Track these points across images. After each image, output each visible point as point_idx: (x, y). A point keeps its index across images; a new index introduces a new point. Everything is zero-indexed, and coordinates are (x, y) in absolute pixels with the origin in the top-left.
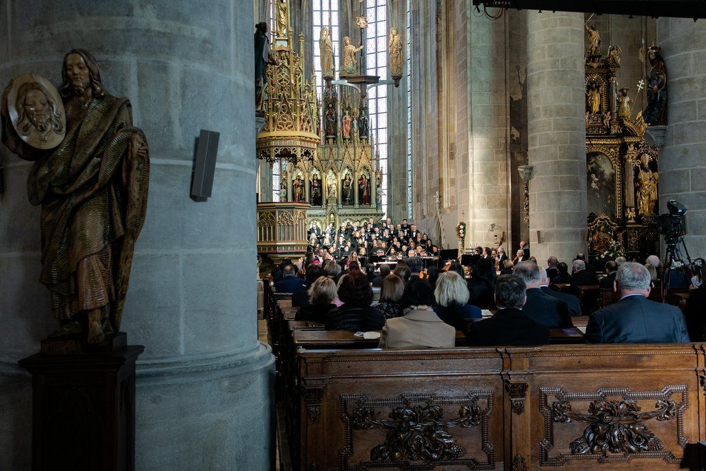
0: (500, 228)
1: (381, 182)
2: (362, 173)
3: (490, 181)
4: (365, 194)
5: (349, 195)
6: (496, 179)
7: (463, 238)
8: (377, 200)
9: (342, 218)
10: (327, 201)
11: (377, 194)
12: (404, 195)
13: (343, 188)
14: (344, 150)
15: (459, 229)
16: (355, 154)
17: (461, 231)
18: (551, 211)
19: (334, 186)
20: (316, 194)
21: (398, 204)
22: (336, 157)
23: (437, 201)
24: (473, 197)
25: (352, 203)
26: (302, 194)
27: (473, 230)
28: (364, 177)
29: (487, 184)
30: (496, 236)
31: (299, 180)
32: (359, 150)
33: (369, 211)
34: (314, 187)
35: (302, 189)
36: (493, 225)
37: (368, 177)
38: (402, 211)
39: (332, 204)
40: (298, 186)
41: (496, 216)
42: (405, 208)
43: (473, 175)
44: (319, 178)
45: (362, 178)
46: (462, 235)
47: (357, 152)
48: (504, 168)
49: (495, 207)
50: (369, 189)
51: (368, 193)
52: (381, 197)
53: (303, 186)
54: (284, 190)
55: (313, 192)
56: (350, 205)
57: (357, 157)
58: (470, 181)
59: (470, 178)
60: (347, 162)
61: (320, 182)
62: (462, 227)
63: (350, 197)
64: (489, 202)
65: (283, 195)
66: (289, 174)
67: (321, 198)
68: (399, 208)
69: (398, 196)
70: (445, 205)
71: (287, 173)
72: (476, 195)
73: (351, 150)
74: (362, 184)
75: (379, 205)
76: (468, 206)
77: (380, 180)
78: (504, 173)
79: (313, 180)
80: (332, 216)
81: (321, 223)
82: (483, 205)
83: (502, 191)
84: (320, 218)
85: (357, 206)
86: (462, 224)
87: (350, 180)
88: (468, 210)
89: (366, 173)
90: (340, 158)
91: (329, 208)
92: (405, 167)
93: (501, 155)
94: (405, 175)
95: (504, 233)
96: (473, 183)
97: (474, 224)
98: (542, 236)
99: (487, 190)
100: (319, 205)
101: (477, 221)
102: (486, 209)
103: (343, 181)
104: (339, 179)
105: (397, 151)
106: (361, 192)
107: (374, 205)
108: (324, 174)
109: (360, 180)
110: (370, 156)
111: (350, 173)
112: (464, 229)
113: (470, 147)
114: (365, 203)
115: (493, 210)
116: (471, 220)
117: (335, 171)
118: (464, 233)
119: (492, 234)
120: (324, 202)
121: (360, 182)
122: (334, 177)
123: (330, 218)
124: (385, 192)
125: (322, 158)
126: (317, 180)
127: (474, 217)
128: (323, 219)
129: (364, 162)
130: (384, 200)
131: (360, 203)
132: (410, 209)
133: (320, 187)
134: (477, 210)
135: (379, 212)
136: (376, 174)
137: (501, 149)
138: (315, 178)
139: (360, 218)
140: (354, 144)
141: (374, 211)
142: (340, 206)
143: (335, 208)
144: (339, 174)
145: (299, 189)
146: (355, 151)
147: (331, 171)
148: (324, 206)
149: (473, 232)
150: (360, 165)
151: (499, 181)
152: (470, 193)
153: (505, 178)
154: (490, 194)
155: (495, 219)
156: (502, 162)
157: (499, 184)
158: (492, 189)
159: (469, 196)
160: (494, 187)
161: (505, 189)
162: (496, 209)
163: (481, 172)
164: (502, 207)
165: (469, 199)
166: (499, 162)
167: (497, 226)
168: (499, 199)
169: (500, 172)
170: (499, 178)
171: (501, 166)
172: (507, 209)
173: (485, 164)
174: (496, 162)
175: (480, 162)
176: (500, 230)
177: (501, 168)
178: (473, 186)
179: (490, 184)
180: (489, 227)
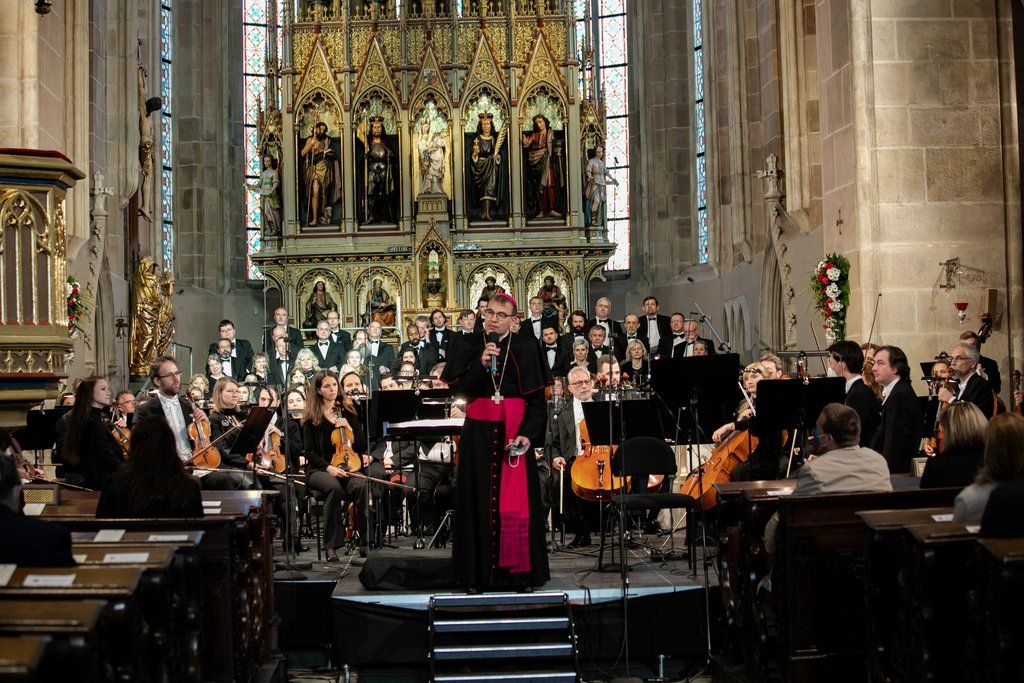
0: (978, 275)
1: (600, 141)
2: (532, 112)
3: (935, 91)
4: (547, 178)
5: (492, 184)
6: (959, 84)
7: (840, 316)
8: (586, 201)
9: (467, 265)
10: (415, 207)
11: (586, 182)
12: (684, 185)
13: (469, 163)
14: (471, 35)
15: (822, 282)
16: (509, 46)
17: (832, 291)
19: (437, 155)
20: (379, 185)
21: (663, 215)
22: (445, 58)
23: (772, 190)
24: (873, 154)
25: (501, 211)
26: (332, 185)
27: (877, 283)
28: (542, 125)
29: (926, 105)
30: (962, 306)
31: (321, 137)
32: (523, 34)
33: (559, 239)
34: (373, 159)
35: (331, 168)
36: (951, 265)
37: (558, 125)
38: (677, 238)
39: (432, 216)
40: (319, 158)
41: (961, 230)
42: (686, 229)
43: (870, 70)
44: (391, 130)
45: (536, 128)
46: (836, 306)
47: (516, 41)
48: (986, 40)
49: (960, 193)
50: (559, 162)
51: (556, 178)
52: (602, 189)
53: (334, 158)
54: (272, 173)
55: (369, 178)
56: (495, 218)
57: (518, 57)
58: (860, 93)
59: (860, 81)
60: (483, 73)
61: (392, 142)
62: (833, 274)
63: (496, 192)
64: (935, 176)
65: (268, 190)
66: (287, 119)
67: (396, 195)
68: (668, 226)
69: (664, 190)
70: (793, 202)
71: (280, 116)
72: (884, 148)
73: (497, 35)
74: (534, 147)
75: (595, 217)
76: (853, 191)
77: (596, 134)
78: (989, 62)
79: (370, 137)
80: (434, 257)
81: (397, 281)
82: (912, 186)
83: (984, 130)
84: (392, 266)
85: (517, 221)
86: (836, 262)
87: (494, 134)
88: (854, 207)
89: (549, 111)
90: (460, 60)
91: (422, 231)
92: (684, 88)
94: (684, 116)
95: (993, 294)
96: (871, 100)
97: (878, 260)
99: (924, 129)
100: (389, 221)
101: (887, 247)
102: (923, 203)
103: (469, 138)
104: (457, 130)
105: (656, 36)
106: (531, 172)
107: (577, 218)
108: (405, 117)
109: (528, 134)
110: (560, 52)
111: (494, 111)
112: (843, 281)
114: (547, 214)
115: (951, 204)
116: (866, 246)
117: (442, 104)
118: (843, 297)
119: (950, 297)
120: (407, 211)
121: (528, 141)
122: (437, 124)
123: (425, 261)
124: (622, 176)
125: (397, 60)
126: (383, 135)
127: (878, 235)
128: (399, 267)
129: (540, 71)
130: (617, 200)
131: (530, 212)
132: (703, 230)
133: (394, 160)
134: (886, 207)
135: (597, 240)
136: (582, 114)
138: (377, 129)
139: (529, 262)
140: (507, 15)
141: (579, 240)
142: (461, 223)
143: (444, 229)
144: (455, 114)
145: (320, 171)
146: (509, 36)
147: (431, 105)
148: (405, 226)
150: (529, 82)
151: (973, 92)
152: (859, 141)
153: (993, 82)
154: (938, 143)
155: (961, 242)
156: (981, 19)
157: (973, 105)
158: (944, 122)
159: (858, 149)
160: (954, 114)
161: (997, 122)
162: (963, 203)
163: (901, 56)
164: (985, 192)
165: (856, 162)
166: (970, 21)
167: (969, 269)
168: (974, 163)
169: (972, 59)
170: (972, 81)
171: (975, 34)
172: (1005, 200)
173: (913, 26)
174: (958, 19)
175: (895, 20)
176: (981, 284)
177: (975, 41)
178: (872, 112)
179: (936, 105)
180: (938, 272)
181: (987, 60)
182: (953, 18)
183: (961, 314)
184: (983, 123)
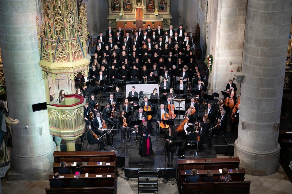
0: (236, 63)
3: (232, 30)
6: (237, 29)
7: (211, 66)
17: (210, 62)
18: (253, 111)
24: (219, 42)
29: (230, 33)
30: (232, 71)
36: (231, 61)
41: (234, 55)
43: (220, 27)
46: (210, 64)
48: (243, 21)
49: (234, 49)
58: (217, 31)
62: (210, 59)
64: (230, 46)
72: (221, 41)
82: (225, 48)
86: (211, 56)
93: (242, 12)
96: (219, 32)
98: (245, 124)
99: (229, 38)
101: (220, 58)
102: (227, 51)
113: (219, 6)
115: (233, 51)
118: (212, 63)
127: (218, 56)
134: (220, 51)
137: (243, 7)
149: (217, 66)
151: (239, 30)
152: (216, 40)
153: (243, 29)
154: (231, 40)
155: (234, 57)
156: (243, 17)
157: (239, 33)
158: (233, 36)
159: (216, 41)
160: (235, 35)
161: (243, 36)
162: (235, 51)
163: (226, 24)
164: (239, 48)
165: (215, 43)
166: (240, 17)
167: (235, 62)
168: (238, 43)
169: (240, 24)
170: (239, 29)
171: (241, 19)
172: (243, 49)
173: (229, 18)
174: (238, 17)
175: (225, 17)
176: (237, 65)
177: (241, 21)
178: (219, 34)
179: (231, 33)
180: (229, 62)
181: (243, 24)
182: (237, 17)
183: (231, 73)
184: (241, 36)
